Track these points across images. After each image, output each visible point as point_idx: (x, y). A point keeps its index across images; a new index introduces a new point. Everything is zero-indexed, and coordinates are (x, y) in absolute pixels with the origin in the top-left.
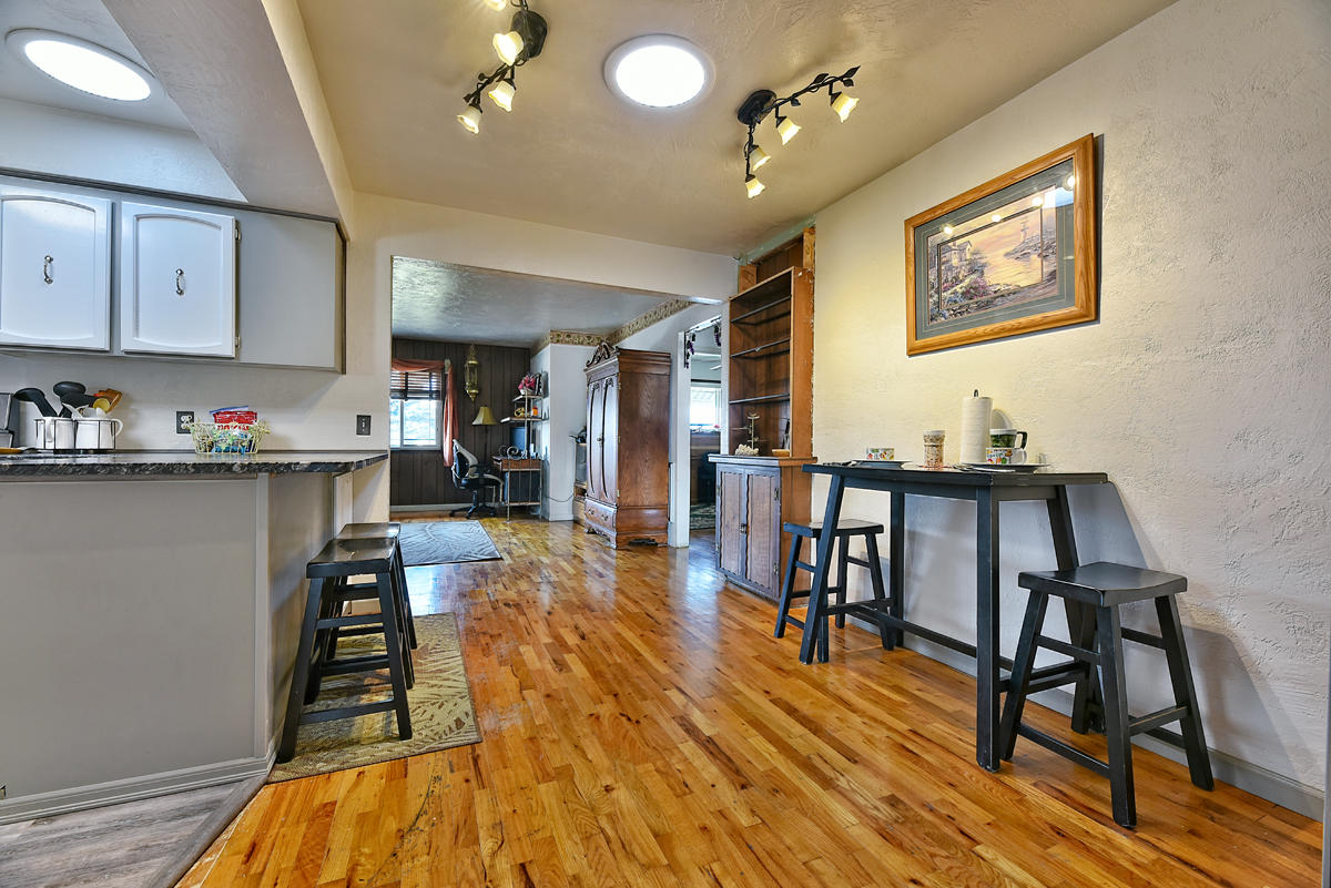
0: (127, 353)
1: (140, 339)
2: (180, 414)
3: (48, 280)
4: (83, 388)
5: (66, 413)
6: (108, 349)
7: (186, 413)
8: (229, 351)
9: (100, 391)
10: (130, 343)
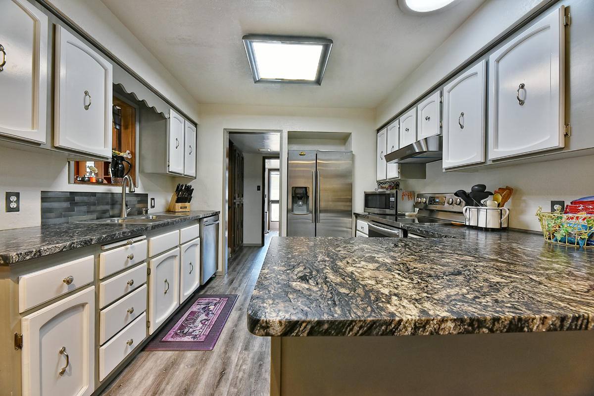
0: (493, 161)
1: (499, 150)
2: (554, 203)
3: (462, 127)
4: (484, 187)
6: (483, 161)
7: (557, 203)
9: (500, 189)
10: (493, 154)
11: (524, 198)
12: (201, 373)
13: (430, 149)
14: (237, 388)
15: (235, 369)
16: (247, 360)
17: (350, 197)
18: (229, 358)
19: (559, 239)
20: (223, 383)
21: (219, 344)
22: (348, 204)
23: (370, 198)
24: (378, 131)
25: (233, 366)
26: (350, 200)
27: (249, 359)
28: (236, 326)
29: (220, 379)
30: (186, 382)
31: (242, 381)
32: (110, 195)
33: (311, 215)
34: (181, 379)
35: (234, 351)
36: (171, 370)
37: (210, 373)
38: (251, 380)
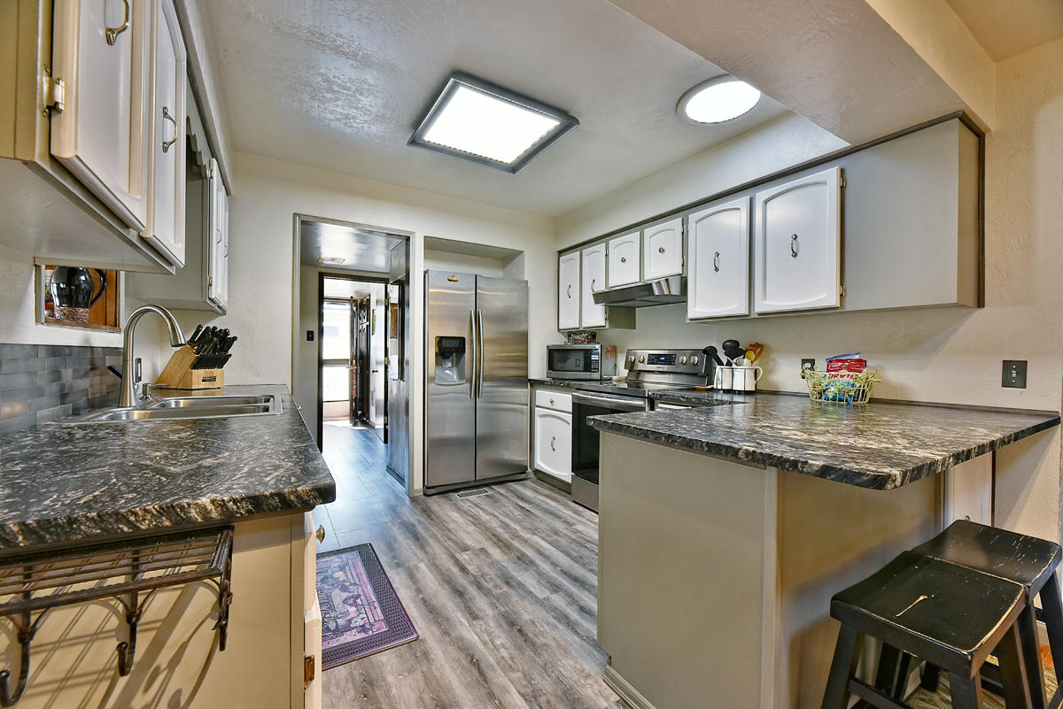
0: (759, 314)
1: (768, 302)
2: (804, 361)
3: (717, 270)
4: (737, 343)
5: (729, 364)
6: (747, 313)
7: (808, 361)
8: (833, 301)
9: (750, 345)
10: (761, 306)
11: (772, 356)
12: (437, 674)
13: (673, 293)
14: (518, 671)
15: (487, 648)
16: (494, 632)
17: (524, 354)
18: (462, 639)
19: (831, 397)
20: (490, 674)
21: (421, 626)
22: (522, 364)
23: (556, 354)
24: (561, 253)
25: (481, 647)
26: (525, 359)
27: (494, 629)
28: (419, 591)
29: (479, 669)
30: (426, 697)
31: (515, 660)
32: (89, 350)
33: (468, 385)
34: (413, 696)
35: (458, 626)
36: (378, 692)
37: (454, 670)
38: (526, 653)
